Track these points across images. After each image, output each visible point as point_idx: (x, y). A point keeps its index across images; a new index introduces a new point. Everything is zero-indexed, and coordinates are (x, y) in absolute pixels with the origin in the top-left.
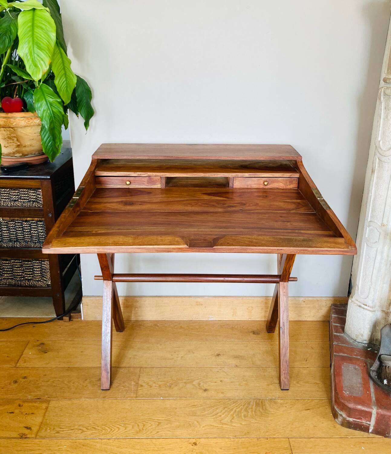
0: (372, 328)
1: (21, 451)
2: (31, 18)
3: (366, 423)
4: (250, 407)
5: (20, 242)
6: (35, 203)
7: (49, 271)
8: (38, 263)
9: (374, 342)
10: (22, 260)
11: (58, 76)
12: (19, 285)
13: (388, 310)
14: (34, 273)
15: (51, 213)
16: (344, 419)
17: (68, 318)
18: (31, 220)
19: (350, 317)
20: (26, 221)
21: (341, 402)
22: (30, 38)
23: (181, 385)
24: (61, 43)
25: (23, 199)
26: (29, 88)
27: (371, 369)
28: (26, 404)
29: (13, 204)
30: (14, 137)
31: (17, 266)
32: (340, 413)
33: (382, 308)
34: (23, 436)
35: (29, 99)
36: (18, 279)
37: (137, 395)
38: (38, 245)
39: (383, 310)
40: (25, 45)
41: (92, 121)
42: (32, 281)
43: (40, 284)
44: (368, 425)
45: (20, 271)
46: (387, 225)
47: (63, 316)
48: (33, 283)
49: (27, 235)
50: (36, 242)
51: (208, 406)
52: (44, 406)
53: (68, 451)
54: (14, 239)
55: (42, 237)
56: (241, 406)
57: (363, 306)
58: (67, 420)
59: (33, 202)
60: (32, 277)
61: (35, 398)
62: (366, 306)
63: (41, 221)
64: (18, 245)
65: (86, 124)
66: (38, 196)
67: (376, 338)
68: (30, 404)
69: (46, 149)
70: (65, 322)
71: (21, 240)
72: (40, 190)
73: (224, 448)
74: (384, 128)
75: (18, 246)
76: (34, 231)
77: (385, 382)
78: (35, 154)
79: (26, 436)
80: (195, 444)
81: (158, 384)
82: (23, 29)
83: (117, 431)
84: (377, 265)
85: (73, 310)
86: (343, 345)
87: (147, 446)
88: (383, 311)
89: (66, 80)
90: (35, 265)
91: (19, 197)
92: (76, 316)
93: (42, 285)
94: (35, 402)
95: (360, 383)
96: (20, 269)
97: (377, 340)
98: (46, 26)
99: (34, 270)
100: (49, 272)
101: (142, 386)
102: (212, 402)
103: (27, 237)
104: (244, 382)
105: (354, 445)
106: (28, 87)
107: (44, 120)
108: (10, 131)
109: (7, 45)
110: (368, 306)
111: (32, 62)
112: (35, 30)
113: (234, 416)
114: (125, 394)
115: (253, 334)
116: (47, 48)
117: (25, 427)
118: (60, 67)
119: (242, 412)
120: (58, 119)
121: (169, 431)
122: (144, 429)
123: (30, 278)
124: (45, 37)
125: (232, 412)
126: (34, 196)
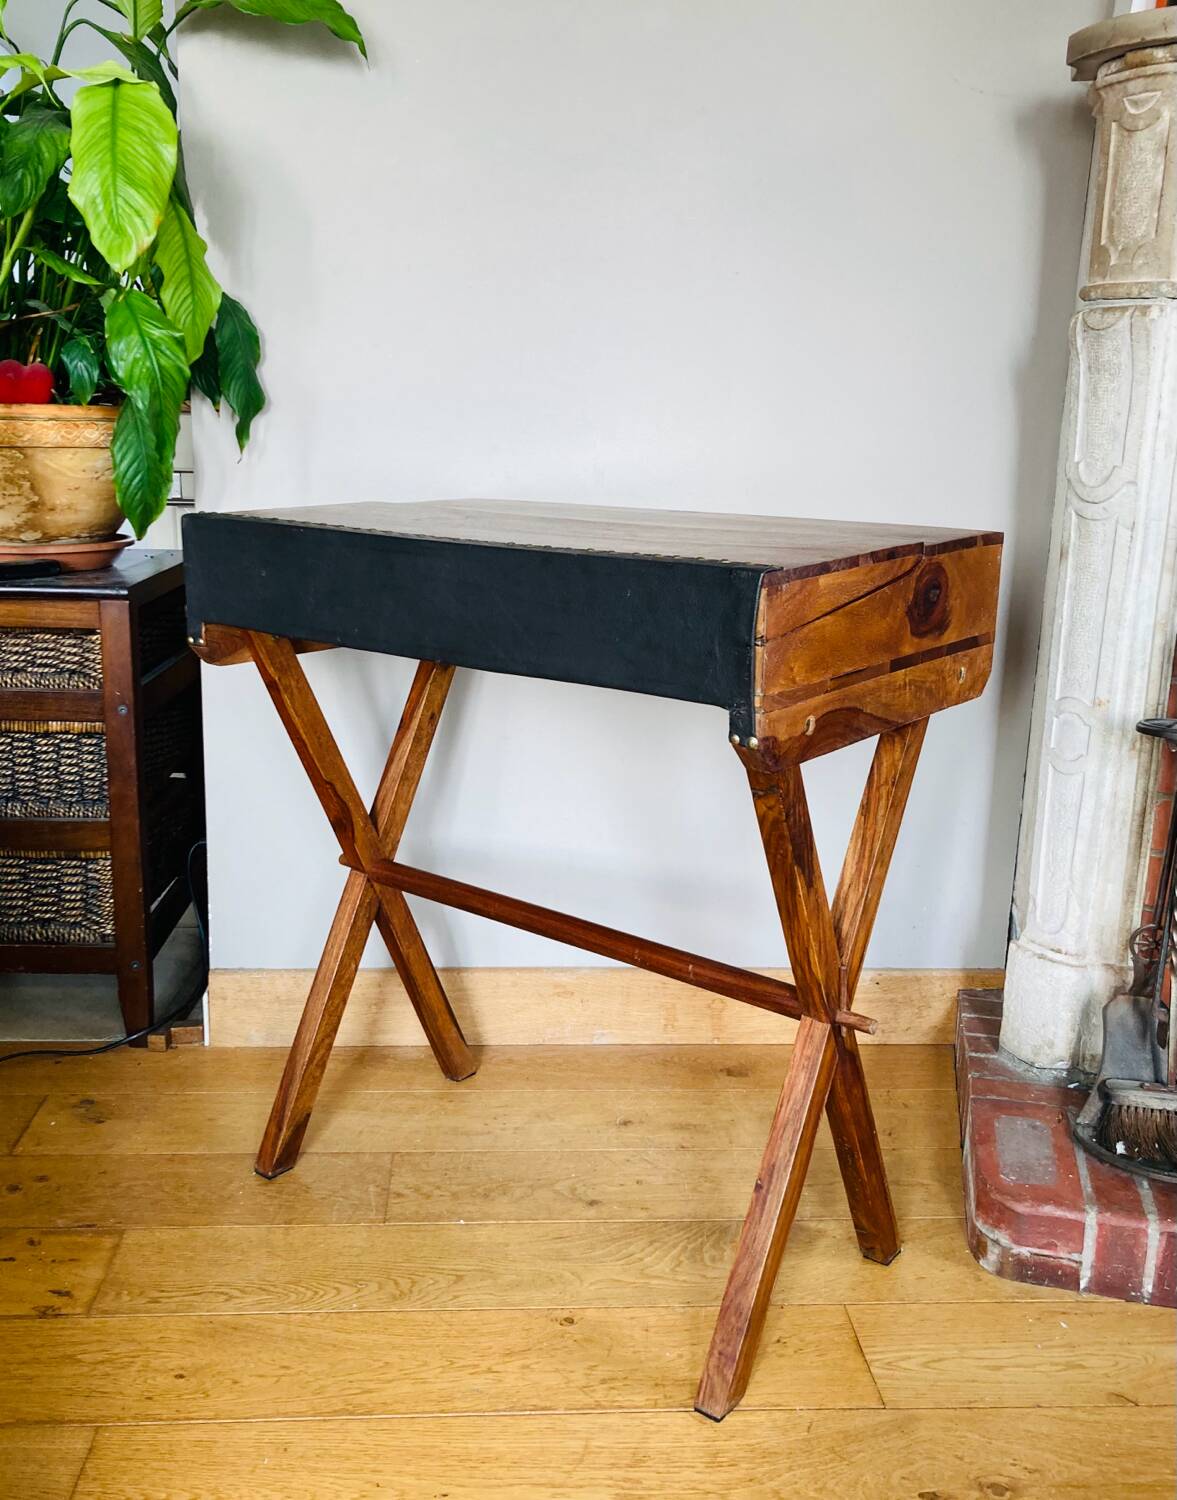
0: (1078, 1019)
1: (43, 1346)
2: (109, 103)
3: (1069, 1259)
4: (729, 1238)
5: (23, 802)
6: (76, 679)
7: (107, 892)
8: (75, 867)
9: (1086, 1067)
10: (26, 858)
11: (170, 280)
12: (15, 938)
13: (1122, 961)
14: (61, 900)
15: (123, 703)
16: (1005, 1251)
17: (163, 1037)
18: (61, 733)
19: (1013, 996)
20: (47, 735)
21: (993, 1203)
22: (104, 155)
23: (518, 1193)
24: (179, 196)
25: (40, 665)
26: (76, 331)
27: (1079, 1121)
28: (52, 1239)
29: (9, 681)
30: (24, 477)
31: (10, 878)
32: (991, 1236)
33: (1106, 958)
34: (44, 1313)
35: (75, 362)
36: (12, 919)
37: (388, 1217)
38: (78, 811)
39: (1108, 965)
40: (91, 173)
41: (259, 425)
42: (55, 925)
43: (79, 935)
44: (1074, 1265)
45: (20, 895)
46: (1108, 701)
47: (147, 1034)
48: (56, 932)
49: (45, 780)
50: (74, 800)
51: (601, 1238)
52: (108, 1242)
53: (189, 1342)
54: (7, 790)
55: (93, 786)
56: (701, 1237)
57: (1051, 954)
58: (181, 1272)
59: (70, 677)
60: (57, 912)
61: (76, 1225)
62: (1059, 951)
63: (89, 735)
64: (16, 810)
65: (242, 432)
66: (87, 655)
67: (1091, 1052)
68: (65, 1239)
69: (125, 494)
70: (154, 1051)
71: (26, 794)
72: (95, 637)
73: (655, 1329)
74: (1088, 423)
75: (17, 813)
76: (70, 765)
77: (1120, 1148)
78: (78, 537)
79: (57, 1312)
80: (570, 1321)
81: (447, 1191)
82: (86, 132)
83: (332, 1295)
84: (1085, 823)
85: (177, 1020)
86: (996, 1078)
87: (425, 1328)
88: (1109, 967)
89: (193, 292)
90: (67, 875)
91: (29, 658)
92: (188, 1035)
93: (84, 938)
94: (80, 1234)
95: (1047, 1158)
96: (21, 886)
97: (1093, 1057)
98: (148, 124)
99: (63, 892)
100: (109, 895)
101: (399, 1195)
102: (612, 1230)
103: (47, 784)
104: (707, 1184)
105: (1039, 1319)
106: (73, 328)
107: (135, 387)
108: (12, 458)
109: (28, 194)
110: (1064, 951)
111: (109, 220)
112: (119, 135)
113: (682, 1258)
114: (350, 1213)
115: (729, 1075)
116: (152, 184)
117: (54, 1292)
118: (177, 255)
119: (704, 1250)
120: (174, 388)
121: (491, 1294)
122: (415, 1289)
123: (48, 916)
124: (143, 153)
125: (675, 1252)
126: (75, 654)
